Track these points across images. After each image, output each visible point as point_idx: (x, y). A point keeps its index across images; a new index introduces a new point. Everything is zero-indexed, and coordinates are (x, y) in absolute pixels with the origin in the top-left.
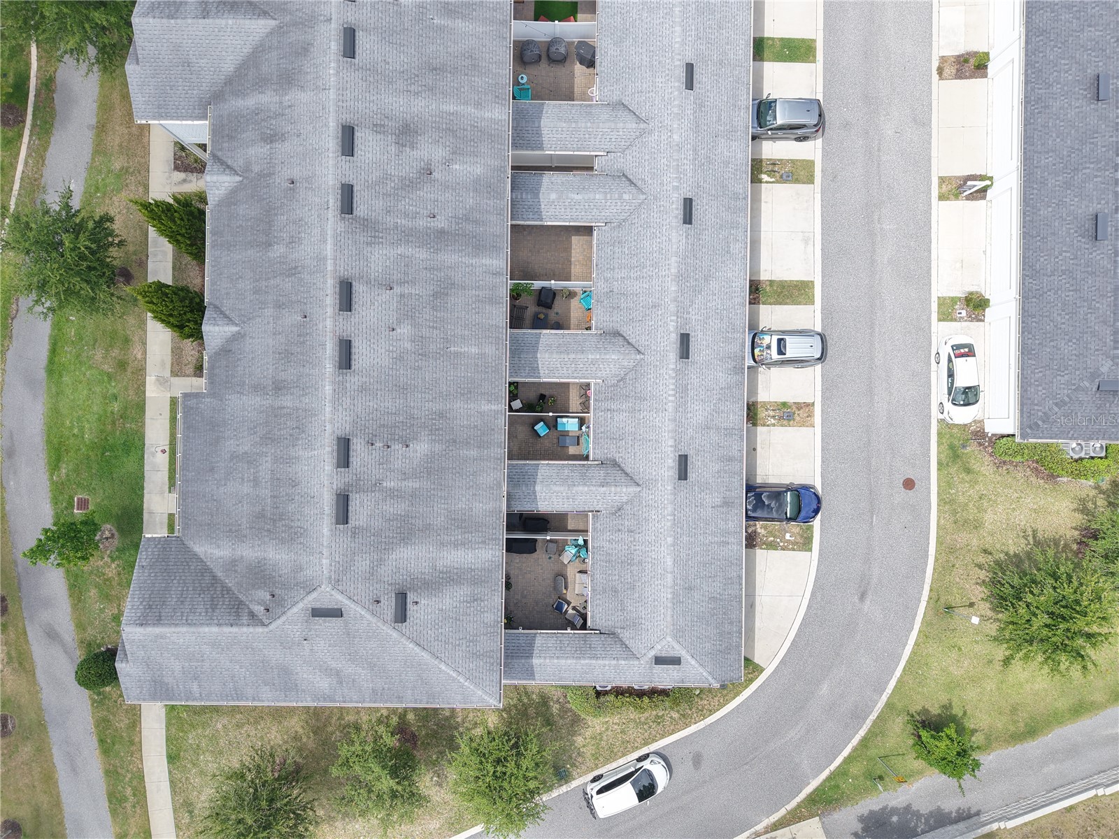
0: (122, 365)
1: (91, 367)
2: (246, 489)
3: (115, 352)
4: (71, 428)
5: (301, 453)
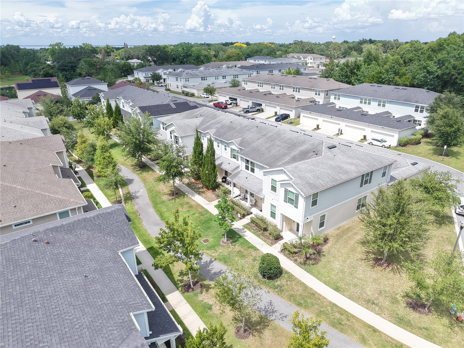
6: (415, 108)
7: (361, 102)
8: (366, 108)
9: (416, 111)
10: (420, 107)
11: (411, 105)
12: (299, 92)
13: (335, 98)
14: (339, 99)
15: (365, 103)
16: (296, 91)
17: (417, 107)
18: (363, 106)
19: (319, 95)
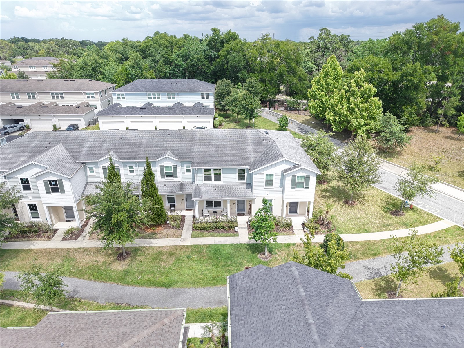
0: (171, 254)
1: (170, 268)
2: (228, 148)
3: (164, 257)
4: (205, 275)
5: (215, 135)
6: (201, 96)
7: (150, 98)
8: (156, 103)
9: (203, 98)
10: (205, 94)
11: (197, 94)
12: (62, 97)
13: (119, 98)
14: (123, 98)
15: (154, 98)
16: (58, 97)
17: (203, 94)
18: (152, 101)
19: (93, 97)
